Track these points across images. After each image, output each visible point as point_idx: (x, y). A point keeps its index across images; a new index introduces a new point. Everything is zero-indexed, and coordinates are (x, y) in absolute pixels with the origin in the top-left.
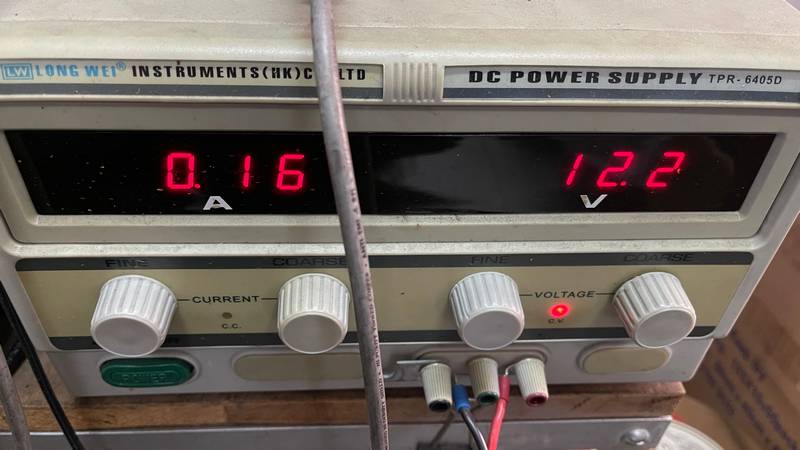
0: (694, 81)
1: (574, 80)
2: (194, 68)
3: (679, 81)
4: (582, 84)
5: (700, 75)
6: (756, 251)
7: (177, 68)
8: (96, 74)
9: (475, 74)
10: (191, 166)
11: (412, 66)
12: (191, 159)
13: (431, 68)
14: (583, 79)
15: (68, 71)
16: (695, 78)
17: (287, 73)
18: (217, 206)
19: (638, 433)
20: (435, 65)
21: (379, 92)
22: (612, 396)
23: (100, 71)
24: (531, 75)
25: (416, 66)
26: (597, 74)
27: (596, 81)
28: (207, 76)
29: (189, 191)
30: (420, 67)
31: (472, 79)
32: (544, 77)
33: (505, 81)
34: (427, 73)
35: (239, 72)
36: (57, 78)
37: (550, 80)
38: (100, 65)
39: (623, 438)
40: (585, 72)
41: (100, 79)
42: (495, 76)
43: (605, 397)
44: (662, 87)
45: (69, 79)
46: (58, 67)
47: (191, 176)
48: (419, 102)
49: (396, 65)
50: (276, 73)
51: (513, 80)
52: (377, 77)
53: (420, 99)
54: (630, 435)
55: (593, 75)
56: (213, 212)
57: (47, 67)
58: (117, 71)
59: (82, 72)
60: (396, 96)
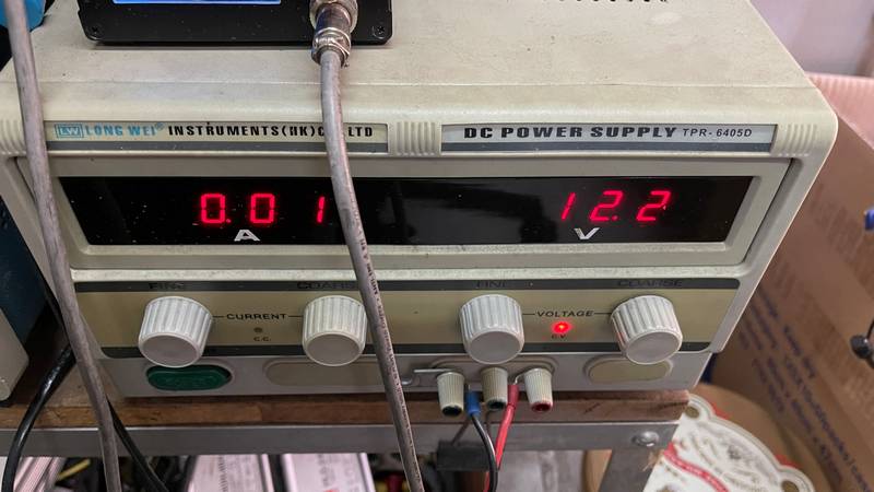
0: (669, 135)
1: (559, 134)
2: (222, 128)
3: (656, 134)
4: (567, 138)
5: (674, 129)
6: (742, 278)
7: (207, 128)
8: (138, 133)
9: (470, 131)
10: (223, 204)
11: (413, 125)
12: (222, 199)
13: (430, 126)
14: (568, 133)
15: (114, 131)
16: (670, 132)
17: (303, 131)
18: (246, 238)
19: (648, 435)
20: (433, 124)
21: (384, 147)
22: (620, 402)
23: (141, 131)
24: (520, 130)
25: (417, 124)
26: (580, 129)
27: (579, 135)
28: (233, 134)
29: (220, 225)
30: (420, 126)
31: (467, 135)
32: (531, 132)
33: (496, 137)
34: (426, 131)
35: (261, 130)
36: (104, 137)
37: (537, 135)
38: (141, 126)
39: (634, 440)
40: (569, 128)
41: (141, 137)
42: (487, 133)
43: (614, 402)
44: (639, 139)
45: (114, 138)
46: (106, 128)
47: (223, 213)
48: (420, 155)
49: (399, 124)
50: (293, 131)
51: (504, 135)
52: (383, 134)
53: (421, 152)
54: (640, 438)
55: (576, 130)
56: (242, 242)
57: (96, 128)
58: (156, 131)
59: (126, 132)
60: (399, 150)
